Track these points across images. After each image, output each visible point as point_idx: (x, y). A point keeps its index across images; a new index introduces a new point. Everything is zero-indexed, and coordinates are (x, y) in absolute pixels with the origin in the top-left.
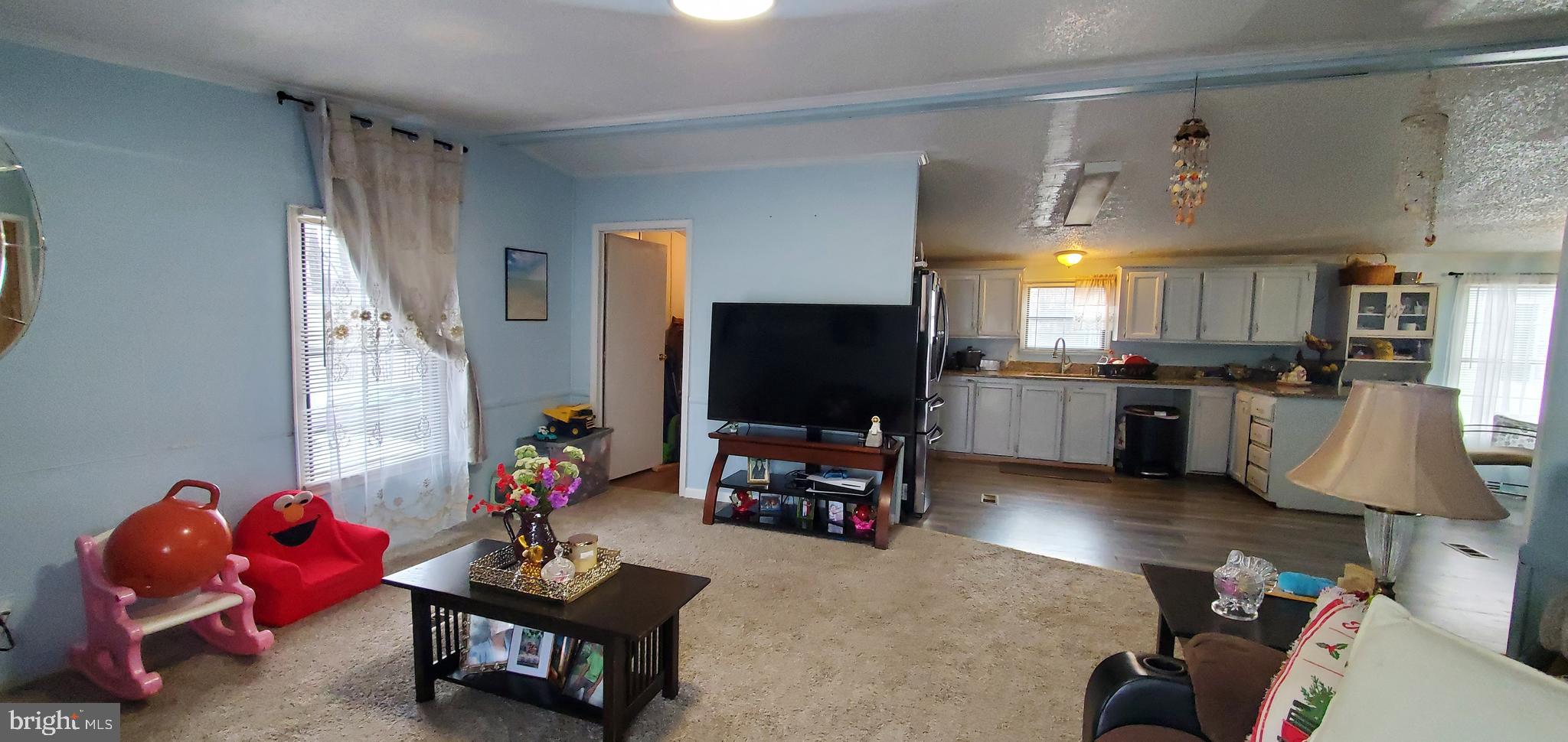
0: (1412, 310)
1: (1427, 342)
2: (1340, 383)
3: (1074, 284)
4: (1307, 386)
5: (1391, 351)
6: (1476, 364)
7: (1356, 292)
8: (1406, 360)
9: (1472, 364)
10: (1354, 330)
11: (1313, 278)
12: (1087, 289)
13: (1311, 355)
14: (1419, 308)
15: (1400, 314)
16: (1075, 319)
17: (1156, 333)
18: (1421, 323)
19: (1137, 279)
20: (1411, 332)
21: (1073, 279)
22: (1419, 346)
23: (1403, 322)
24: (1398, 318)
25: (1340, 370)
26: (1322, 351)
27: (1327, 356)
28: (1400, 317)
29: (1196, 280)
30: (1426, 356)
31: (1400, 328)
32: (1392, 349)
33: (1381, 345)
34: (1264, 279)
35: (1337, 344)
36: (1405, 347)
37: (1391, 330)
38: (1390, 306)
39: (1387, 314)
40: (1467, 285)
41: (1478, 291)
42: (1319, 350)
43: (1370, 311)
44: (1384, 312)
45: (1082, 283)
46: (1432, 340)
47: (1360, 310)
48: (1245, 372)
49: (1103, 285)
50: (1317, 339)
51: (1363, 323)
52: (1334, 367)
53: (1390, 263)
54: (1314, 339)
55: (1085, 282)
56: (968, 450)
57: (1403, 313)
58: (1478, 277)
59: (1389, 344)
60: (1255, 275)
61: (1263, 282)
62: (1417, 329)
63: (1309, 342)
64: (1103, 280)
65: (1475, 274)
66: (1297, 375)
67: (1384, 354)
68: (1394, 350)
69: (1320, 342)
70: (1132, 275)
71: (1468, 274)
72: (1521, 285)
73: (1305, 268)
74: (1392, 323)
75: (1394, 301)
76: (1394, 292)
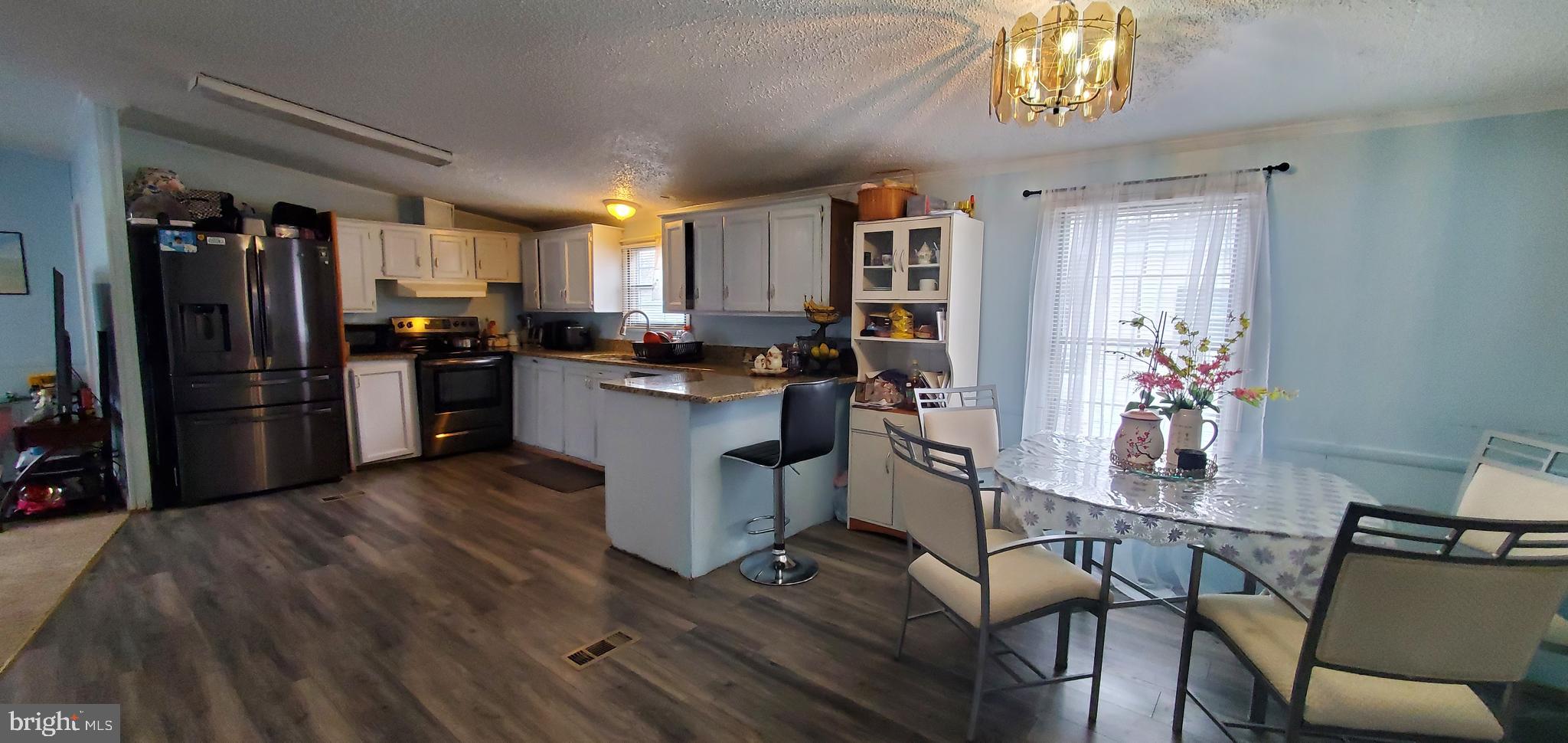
1: (941, 308)
3: (654, 243)
7: (860, 231)
10: (861, 292)
11: (827, 216)
15: (908, 265)
17: (682, 302)
18: (933, 278)
19: (670, 232)
20: (925, 294)
21: (653, 236)
23: (913, 275)
24: (906, 270)
26: (824, 324)
28: (908, 268)
29: (719, 229)
31: (910, 289)
33: (893, 315)
34: (777, 221)
37: (899, 291)
38: (897, 252)
39: (895, 262)
42: (818, 323)
44: (890, 263)
46: (946, 304)
51: (871, 280)
57: (911, 263)
58: (1061, 196)
59: (903, 313)
60: (769, 217)
61: (776, 226)
62: (930, 289)
65: (1057, 191)
67: (896, 329)
70: (667, 226)
71: (1047, 192)
72: (1122, 205)
73: (817, 201)
74: (900, 279)
75: (901, 244)
76: (900, 230)
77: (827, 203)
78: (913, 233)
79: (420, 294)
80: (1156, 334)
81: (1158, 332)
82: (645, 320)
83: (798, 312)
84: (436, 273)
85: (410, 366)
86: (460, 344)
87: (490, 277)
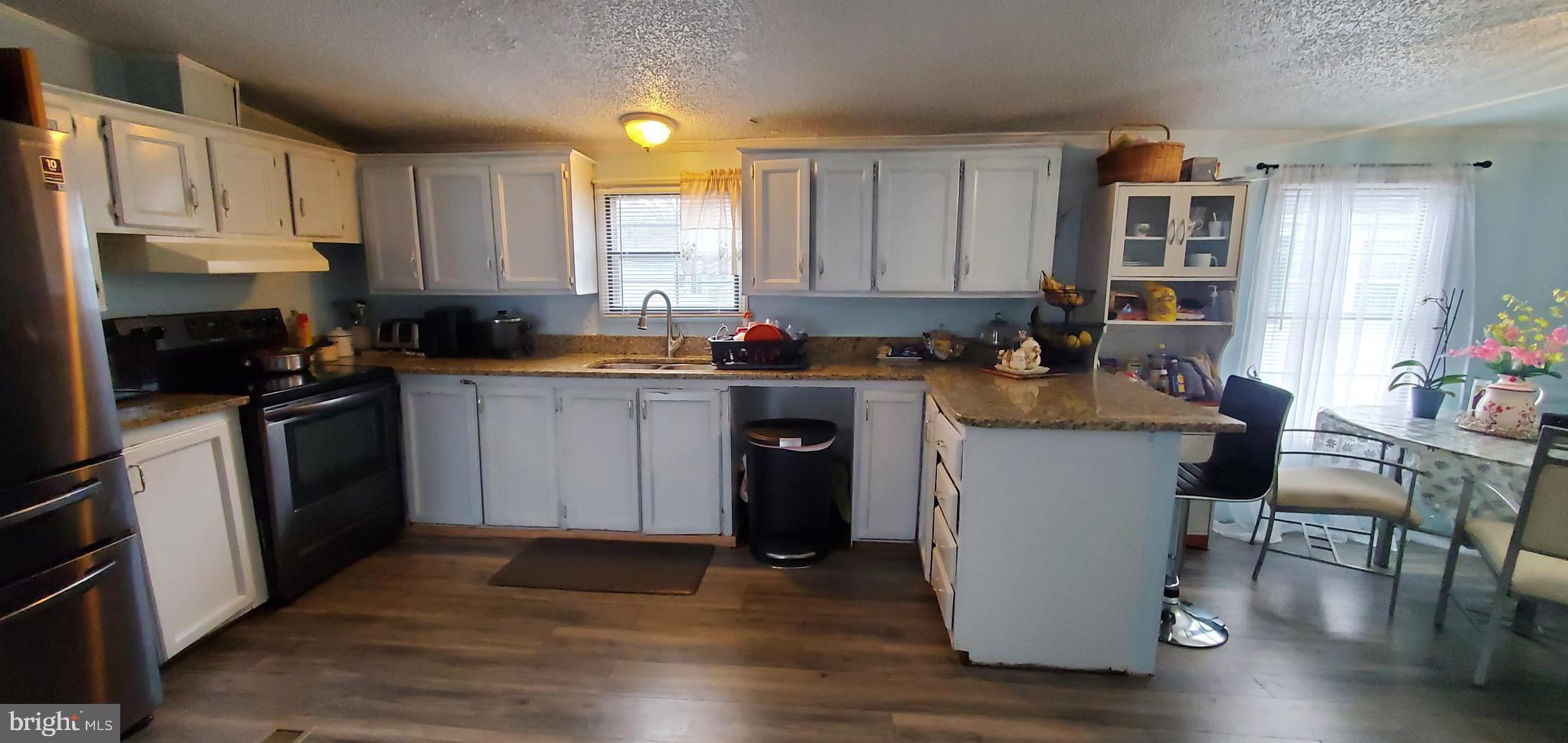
0: (1206, 230)
1: (1227, 286)
2: (1097, 362)
3: (677, 189)
4: (1042, 377)
5: (1172, 305)
6: (1289, 321)
7: (1122, 194)
8: (1193, 319)
9: (1284, 321)
10: (1118, 269)
11: (1056, 170)
12: (700, 196)
13: (1053, 314)
14: (1216, 225)
15: (1188, 238)
16: (682, 254)
17: (802, 280)
18: (1219, 252)
19: (766, 174)
20: (1204, 270)
21: (676, 178)
22: (1215, 294)
23: (1193, 249)
24: (1185, 243)
25: (1095, 342)
26: (1069, 307)
27: (1077, 317)
28: (1188, 241)
29: (866, 176)
30: (1224, 313)
31: (1187, 264)
32: (1175, 301)
33: (1158, 295)
34: (976, 172)
35: (1091, 294)
36: (1193, 297)
37: (1173, 267)
38: (1173, 222)
39: (1170, 233)
40: (1284, 186)
41: (1298, 196)
42: (1062, 306)
43: (1142, 231)
44: (1164, 233)
45: (691, 186)
46: (1235, 282)
47: (1129, 232)
48: (953, 347)
49: (726, 189)
50: (1060, 285)
51: (1135, 254)
52: (1086, 336)
53: (1177, 137)
54: (1055, 285)
55: (696, 184)
56: (475, 519)
57: (1192, 236)
58: (1299, 171)
59: (1171, 293)
60: (962, 164)
61: (974, 178)
62: (1213, 265)
63: (1048, 291)
64: (726, 180)
65: (1295, 166)
66: (1026, 357)
67: (1164, 310)
68: (1178, 303)
69: (1065, 291)
70: (759, 165)
71: (1285, 166)
72: (1360, 186)
73: (1042, 151)
74: (1175, 253)
75: (1179, 211)
76: (1180, 197)
77: (1056, 156)
78: (1196, 201)
79: (215, 267)
80: (1446, 310)
81: (1449, 308)
82: (665, 304)
83: (1031, 293)
84: (225, 221)
85: (230, 423)
86: (280, 365)
87: (317, 233)
